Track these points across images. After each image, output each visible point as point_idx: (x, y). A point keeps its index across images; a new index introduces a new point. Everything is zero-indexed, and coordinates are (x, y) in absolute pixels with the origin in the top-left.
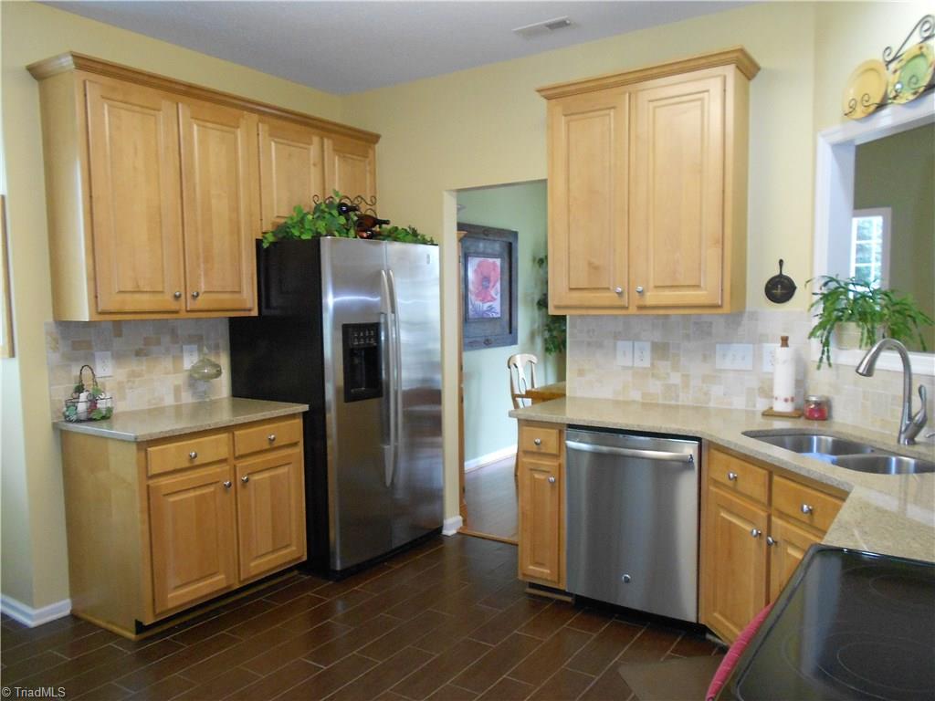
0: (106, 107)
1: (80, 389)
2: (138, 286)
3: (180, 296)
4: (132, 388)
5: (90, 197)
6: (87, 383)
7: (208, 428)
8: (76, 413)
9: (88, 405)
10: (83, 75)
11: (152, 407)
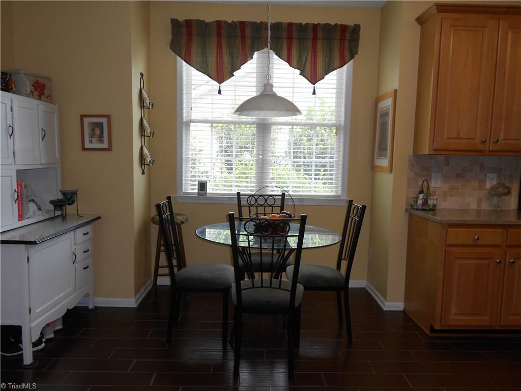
0: (453, 31)
1: (421, 192)
2: (459, 135)
3: (485, 141)
4: (450, 195)
5: (437, 84)
6: (425, 190)
7: (488, 223)
8: (417, 205)
9: (423, 201)
10: (442, 15)
11: (461, 208)
